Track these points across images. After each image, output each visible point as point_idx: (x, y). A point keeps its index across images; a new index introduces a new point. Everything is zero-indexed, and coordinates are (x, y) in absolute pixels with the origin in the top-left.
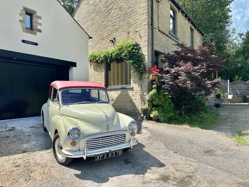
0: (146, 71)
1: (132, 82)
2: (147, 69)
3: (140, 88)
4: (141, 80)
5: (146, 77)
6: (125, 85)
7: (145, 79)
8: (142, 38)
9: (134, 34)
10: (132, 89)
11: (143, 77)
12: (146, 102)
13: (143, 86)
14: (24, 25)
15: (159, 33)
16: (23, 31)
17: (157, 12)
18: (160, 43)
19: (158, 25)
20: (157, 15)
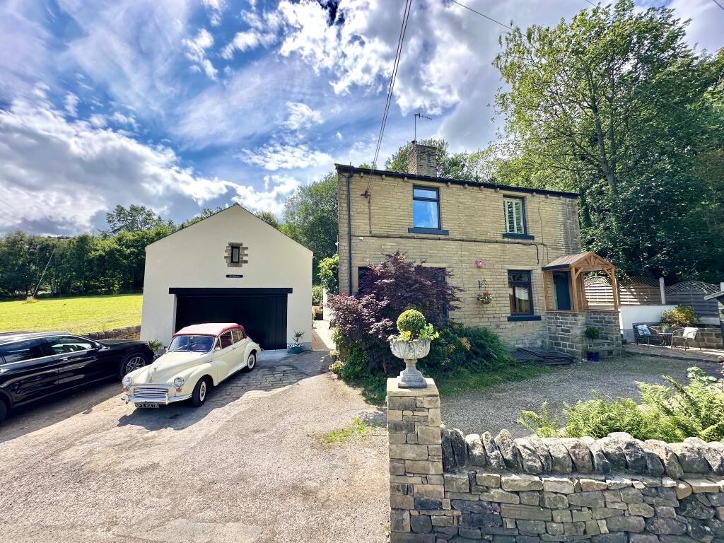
14: (229, 261)
15: (374, 240)
16: (228, 266)
17: (367, 211)
18: (377, 253)
19: (368, 229)
20: (367, 216)
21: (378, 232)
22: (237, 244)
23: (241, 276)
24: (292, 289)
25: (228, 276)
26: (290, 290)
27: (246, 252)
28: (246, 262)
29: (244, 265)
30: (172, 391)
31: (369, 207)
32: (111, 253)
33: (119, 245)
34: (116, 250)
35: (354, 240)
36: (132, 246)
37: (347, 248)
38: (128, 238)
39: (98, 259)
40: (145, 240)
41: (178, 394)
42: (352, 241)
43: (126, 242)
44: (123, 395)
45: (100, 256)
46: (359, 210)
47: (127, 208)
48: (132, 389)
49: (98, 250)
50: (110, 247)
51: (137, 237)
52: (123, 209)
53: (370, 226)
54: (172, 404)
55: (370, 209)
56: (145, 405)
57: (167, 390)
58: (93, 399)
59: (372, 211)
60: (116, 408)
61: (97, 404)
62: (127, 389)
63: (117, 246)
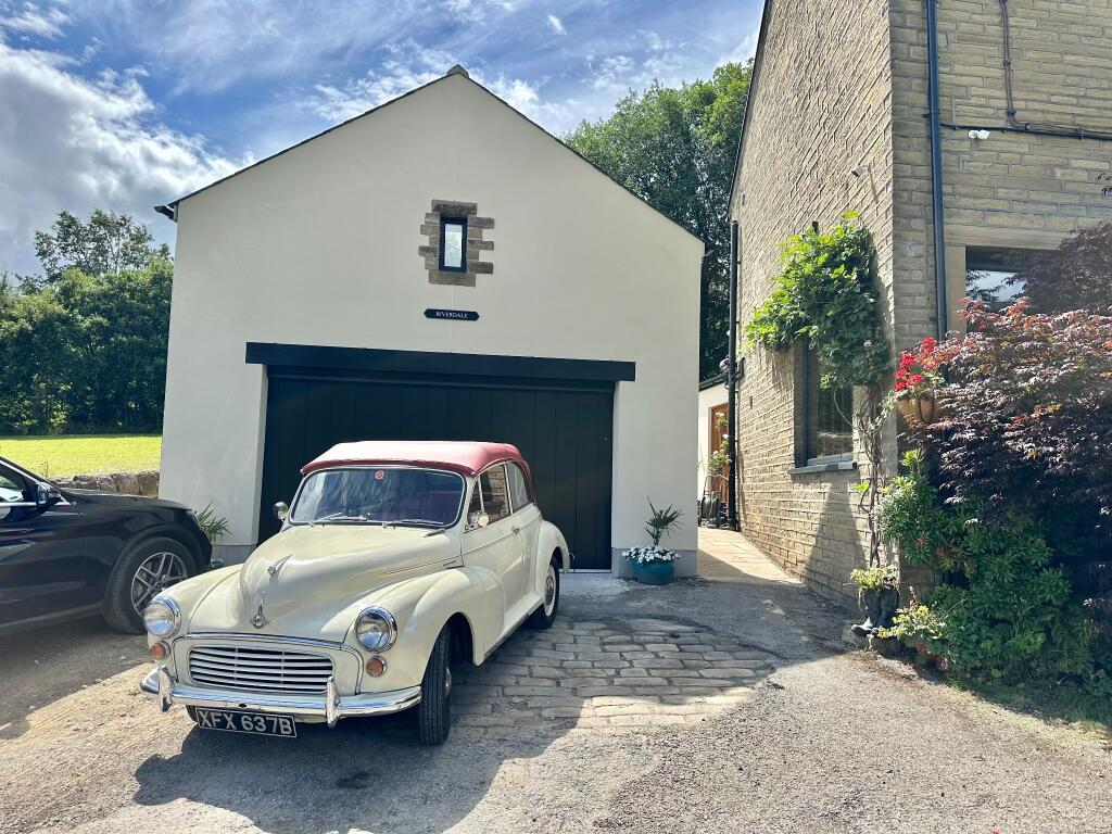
9: (859, 188)
10: (856, 473)
12: (894, 549)
14: (435, 262)
15: (1023, 144)
16: (431, 280)
17: (996, 30)
18: (1034, 196)
19: (1004, 104)
20: (996, 51)
21: (1039, 117)
22: (461, 207)
23: (473, 316)
24: (632, 365)
25: (430, 314)
26: (627, 371)
27: (487, 235)
28: (488, 269)
29: (481, 278)
30: (347, 668)
31: (1004, 15)
32: (47, 325)
33: (66, 307)
34: (59, 316)
35: (950, 141)
36: (95, 310)
37: (924, 171)
38: (87, 289)
39: (16, 342)
40: (127, 295)
41: (372, 683)
42: (945, 145)
43: (83, 300)
44: (149, 672)
45: (22, 331)
46: (964, 27)
47: (85, 222)
48: (181, 650)
49: (15, 320)
50: (43, 311)
51: (106, 286)
52: (73, 221)
53: (1009, 89)
54: (349, 724)
55: (1005, 25)
56: (237, 718)
57: (326, 665)
58: (29, 683)
59: (1013, 32)
60: (113, 725)
61: (43, 701)
62: (163, 650)
63: (59, 308)
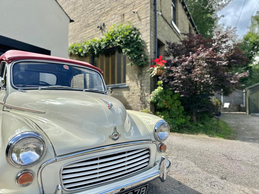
0: (148, 63)
1: (127, 78)
2: (149, 61)
3: (139, 86)
4: (140, 76)
5: (148, 71)
6: (118, 83)
7: (147, 74)
8: (143, 20)
9: (131, 16)
10: (128, 88)
11: (144, 71)
12: (148, 105)
13: (143, 83)
53: (161, 6)
